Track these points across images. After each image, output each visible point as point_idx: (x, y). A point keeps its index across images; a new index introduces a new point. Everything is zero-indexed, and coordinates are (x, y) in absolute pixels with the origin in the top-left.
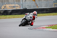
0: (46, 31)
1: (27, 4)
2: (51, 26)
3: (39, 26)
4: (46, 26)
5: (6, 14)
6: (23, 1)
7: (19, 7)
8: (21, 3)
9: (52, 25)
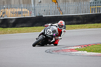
0: (76, 55)
1: (43, 9)
2: (86, 47)
3: (64, 47)
4: (77, 46)
5: (5, 26)
6: (36, 3)
7: (29, 14)
8: (33, 6)
9: (88, 45)
